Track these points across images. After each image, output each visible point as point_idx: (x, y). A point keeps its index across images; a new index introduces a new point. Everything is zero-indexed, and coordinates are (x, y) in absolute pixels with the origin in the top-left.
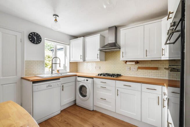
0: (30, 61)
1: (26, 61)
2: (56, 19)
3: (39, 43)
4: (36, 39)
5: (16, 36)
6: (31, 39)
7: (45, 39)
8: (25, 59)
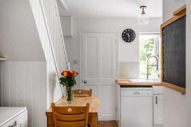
0: (124, 63)
1: (120, 62)
2: (143, 11)
3: (133, 40)
4: (129, 36)
5: (112, 37)
6: (124, 38)
7: (140, 33)
8: (119, 61)
